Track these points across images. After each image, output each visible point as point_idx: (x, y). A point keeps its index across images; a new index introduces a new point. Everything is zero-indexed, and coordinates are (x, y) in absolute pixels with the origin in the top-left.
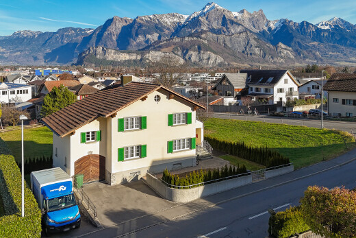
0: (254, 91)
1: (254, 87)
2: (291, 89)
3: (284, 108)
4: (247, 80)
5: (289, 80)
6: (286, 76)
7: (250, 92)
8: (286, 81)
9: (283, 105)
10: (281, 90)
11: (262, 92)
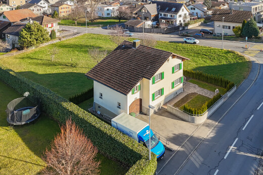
0: (162, 16)
1: (163, 14)
2: (185, 14)
3: (184, 28)
4: (158, 9)
5: (185, 9)
6: (183, 7)
7: (160, 17)
8: (183, 11)
9: (183, 25)
10: (180, 16)
11: (169, 17)
